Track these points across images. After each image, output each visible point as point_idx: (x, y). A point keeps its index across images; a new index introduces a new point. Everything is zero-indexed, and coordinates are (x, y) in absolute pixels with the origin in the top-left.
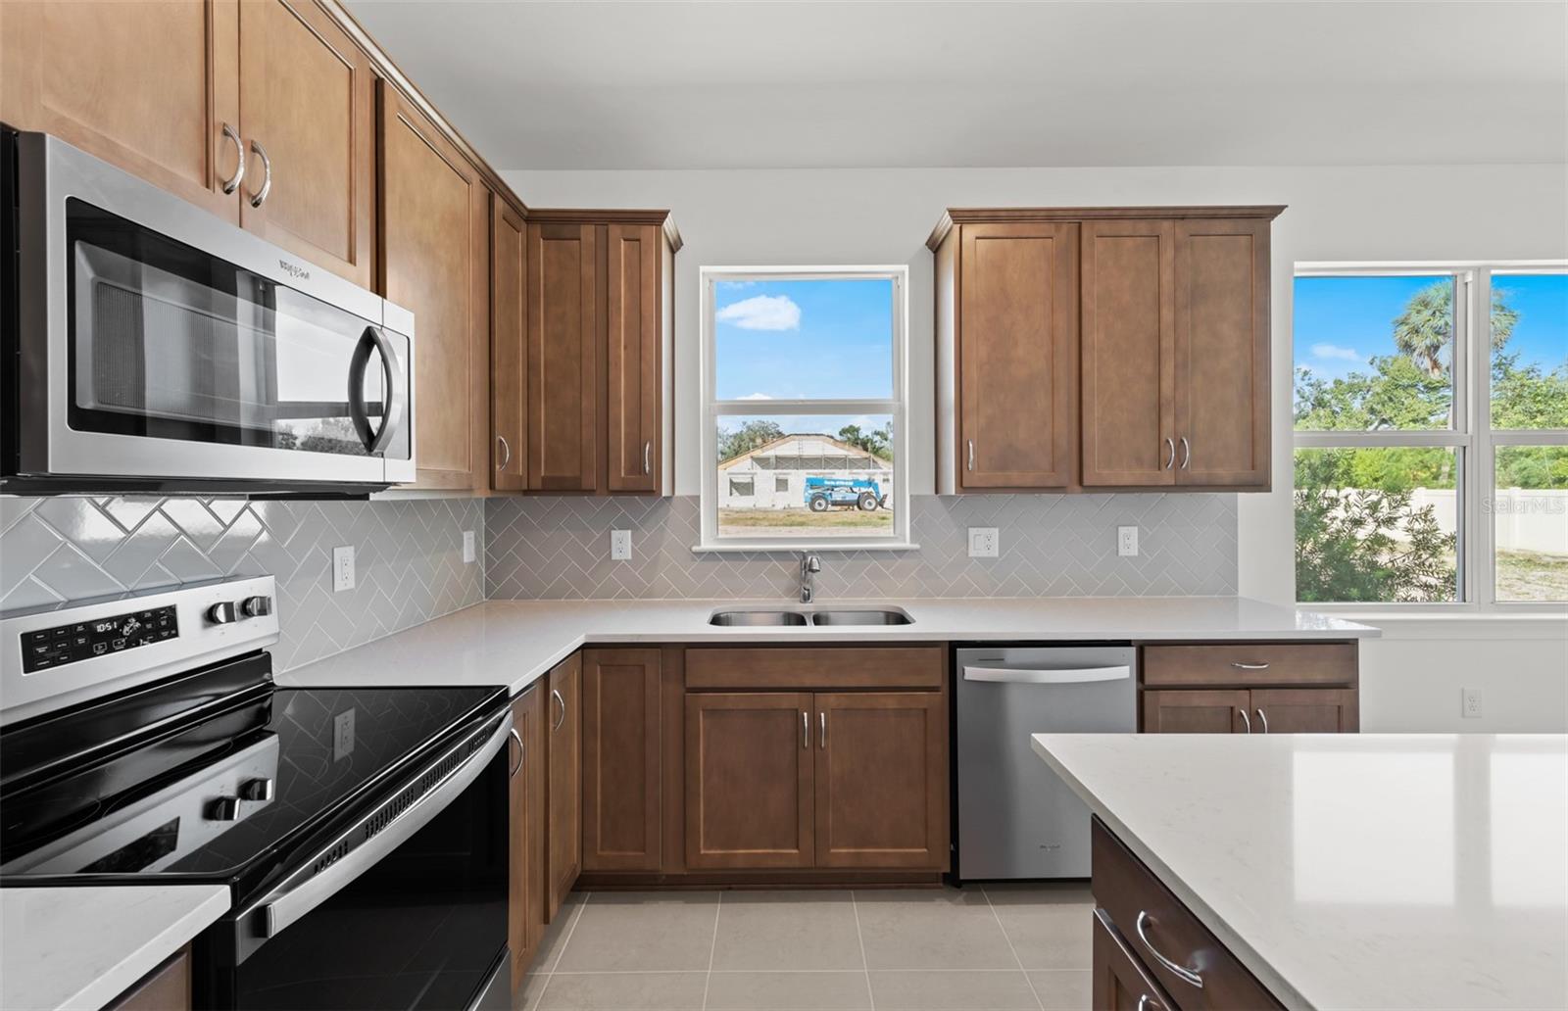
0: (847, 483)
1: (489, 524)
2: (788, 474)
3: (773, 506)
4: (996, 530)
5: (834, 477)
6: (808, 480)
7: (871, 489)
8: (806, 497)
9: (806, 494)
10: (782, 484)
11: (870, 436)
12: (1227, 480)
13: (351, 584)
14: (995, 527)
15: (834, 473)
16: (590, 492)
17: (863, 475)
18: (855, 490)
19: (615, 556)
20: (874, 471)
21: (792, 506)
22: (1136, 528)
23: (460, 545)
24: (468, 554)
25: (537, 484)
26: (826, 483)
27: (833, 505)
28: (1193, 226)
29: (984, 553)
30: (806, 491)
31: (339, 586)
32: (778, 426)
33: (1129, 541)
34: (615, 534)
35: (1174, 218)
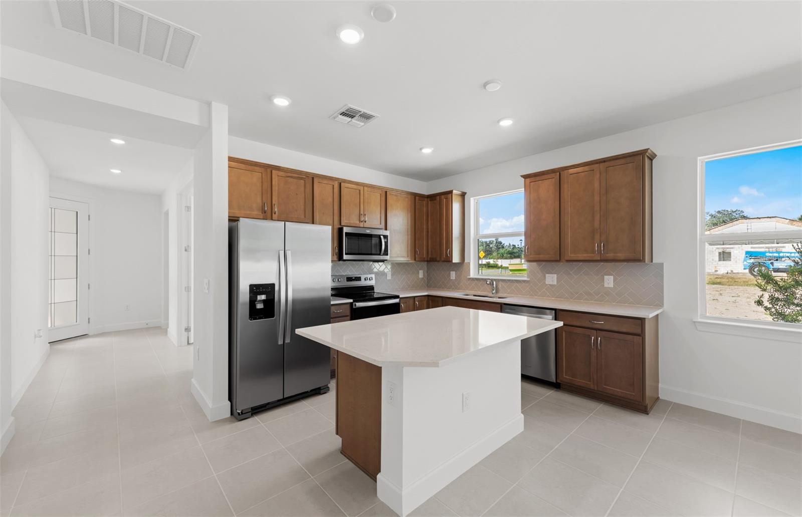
1: (427, 269)
2: (732, 248)
3: (716, 271)
4: (556, 275)
5: (783, 250)
6: (747, 253)
8: (744, 265)
9: (745, 263)
10: (725, 256)
12: (622, 258)
13: (390, 278)
14: (555, 274)
15: (784, 247)
16: (438, 261)
19: (451, 278)
21: (734, 271)
22: (612, 277)
23: (419, 273)
24: (421, 275)
25: (429, 260)
26: (767, 254)
27: (774, 272)
28: (607, 164)
29: (551, 283)
30: (745, 260)
31: (388, 278)
32: (742, 212)
33: (609, 281)
34: (451, 272)
35: (597, 163)
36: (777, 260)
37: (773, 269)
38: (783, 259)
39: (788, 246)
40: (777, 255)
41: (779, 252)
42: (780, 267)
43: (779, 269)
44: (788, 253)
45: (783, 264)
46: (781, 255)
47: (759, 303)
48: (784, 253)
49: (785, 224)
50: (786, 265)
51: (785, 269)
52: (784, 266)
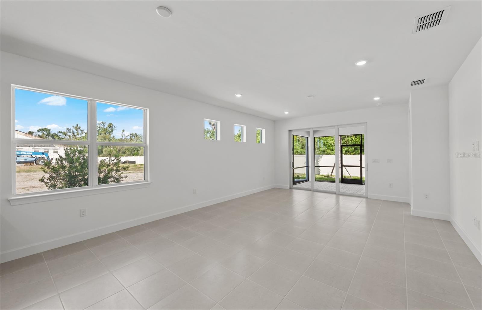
0: (30, 153)
5: (22, 150)
7: (44, 156)
11: (57, 133)
15: (22, 149)
17: (42, 150)
18: (33, 156)
20: (50, 148)
36: (19, 156)
37: (17, 161)
38: (22, 156)
39: (25, 148)
40: (19, 153)
41: (21, 152)
42: (21, 160)
43: (20, 161)
44: (25, 152)
45: (22, 159)
46: (21, 153)
47: (42, 180)
48: (23, 152)
49: (22, 135)
50: (24, 159)
51: (24, 161)
52: (23, 160)
